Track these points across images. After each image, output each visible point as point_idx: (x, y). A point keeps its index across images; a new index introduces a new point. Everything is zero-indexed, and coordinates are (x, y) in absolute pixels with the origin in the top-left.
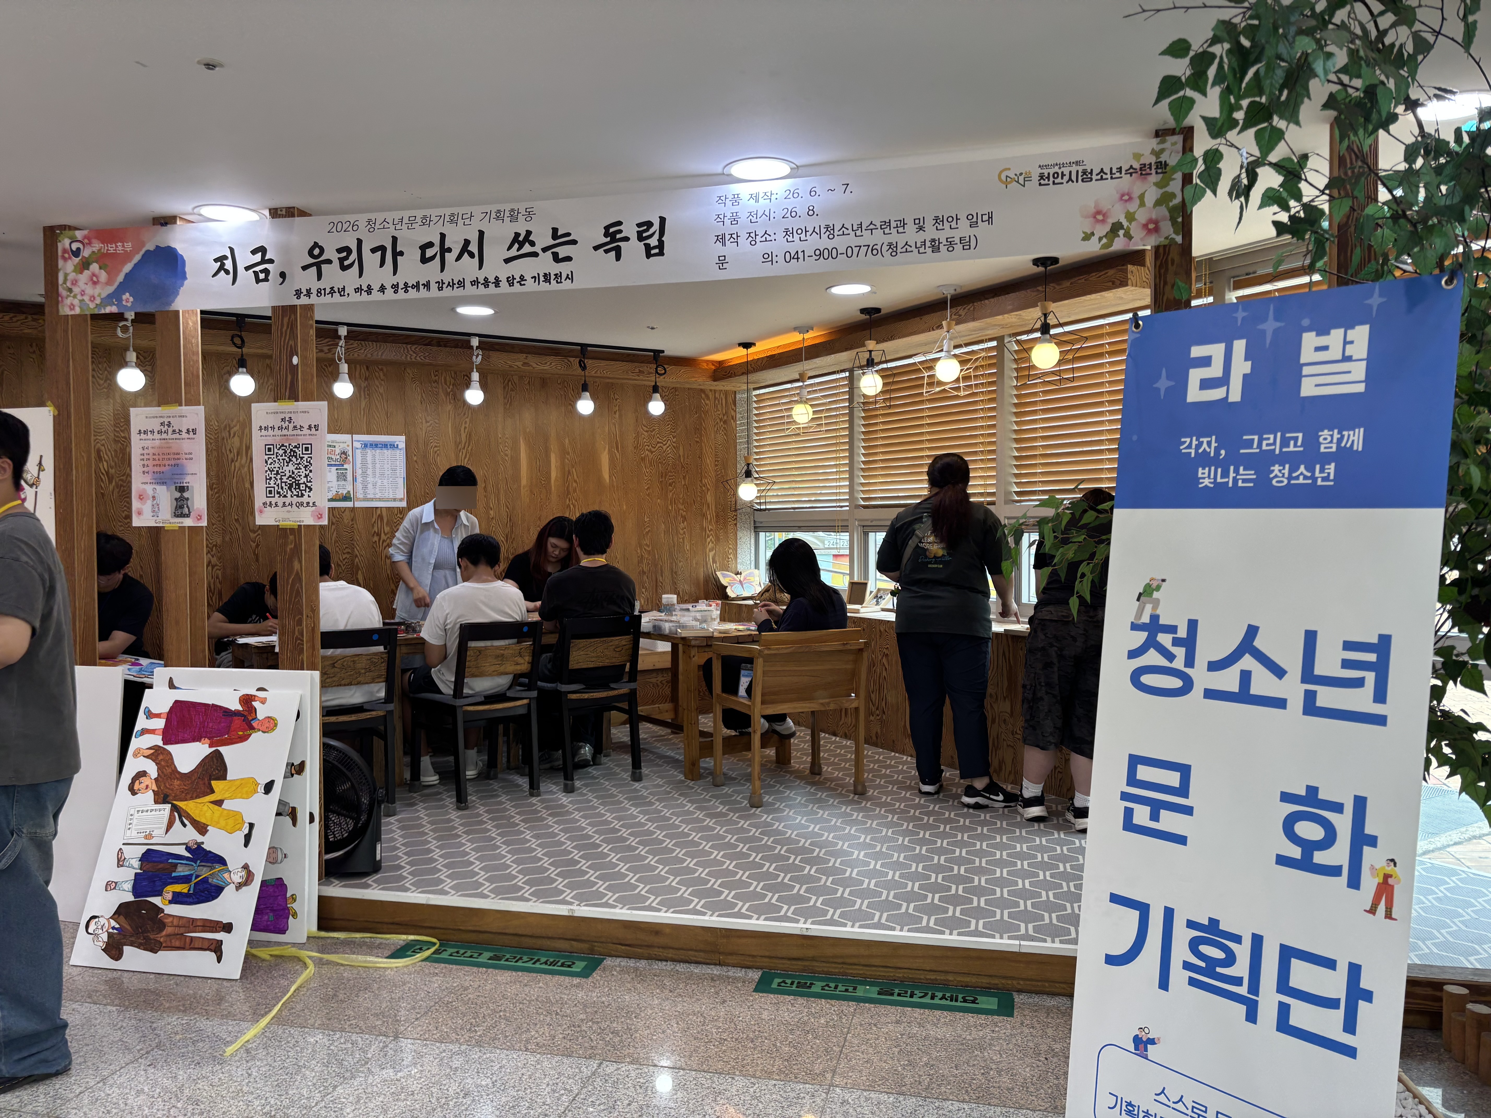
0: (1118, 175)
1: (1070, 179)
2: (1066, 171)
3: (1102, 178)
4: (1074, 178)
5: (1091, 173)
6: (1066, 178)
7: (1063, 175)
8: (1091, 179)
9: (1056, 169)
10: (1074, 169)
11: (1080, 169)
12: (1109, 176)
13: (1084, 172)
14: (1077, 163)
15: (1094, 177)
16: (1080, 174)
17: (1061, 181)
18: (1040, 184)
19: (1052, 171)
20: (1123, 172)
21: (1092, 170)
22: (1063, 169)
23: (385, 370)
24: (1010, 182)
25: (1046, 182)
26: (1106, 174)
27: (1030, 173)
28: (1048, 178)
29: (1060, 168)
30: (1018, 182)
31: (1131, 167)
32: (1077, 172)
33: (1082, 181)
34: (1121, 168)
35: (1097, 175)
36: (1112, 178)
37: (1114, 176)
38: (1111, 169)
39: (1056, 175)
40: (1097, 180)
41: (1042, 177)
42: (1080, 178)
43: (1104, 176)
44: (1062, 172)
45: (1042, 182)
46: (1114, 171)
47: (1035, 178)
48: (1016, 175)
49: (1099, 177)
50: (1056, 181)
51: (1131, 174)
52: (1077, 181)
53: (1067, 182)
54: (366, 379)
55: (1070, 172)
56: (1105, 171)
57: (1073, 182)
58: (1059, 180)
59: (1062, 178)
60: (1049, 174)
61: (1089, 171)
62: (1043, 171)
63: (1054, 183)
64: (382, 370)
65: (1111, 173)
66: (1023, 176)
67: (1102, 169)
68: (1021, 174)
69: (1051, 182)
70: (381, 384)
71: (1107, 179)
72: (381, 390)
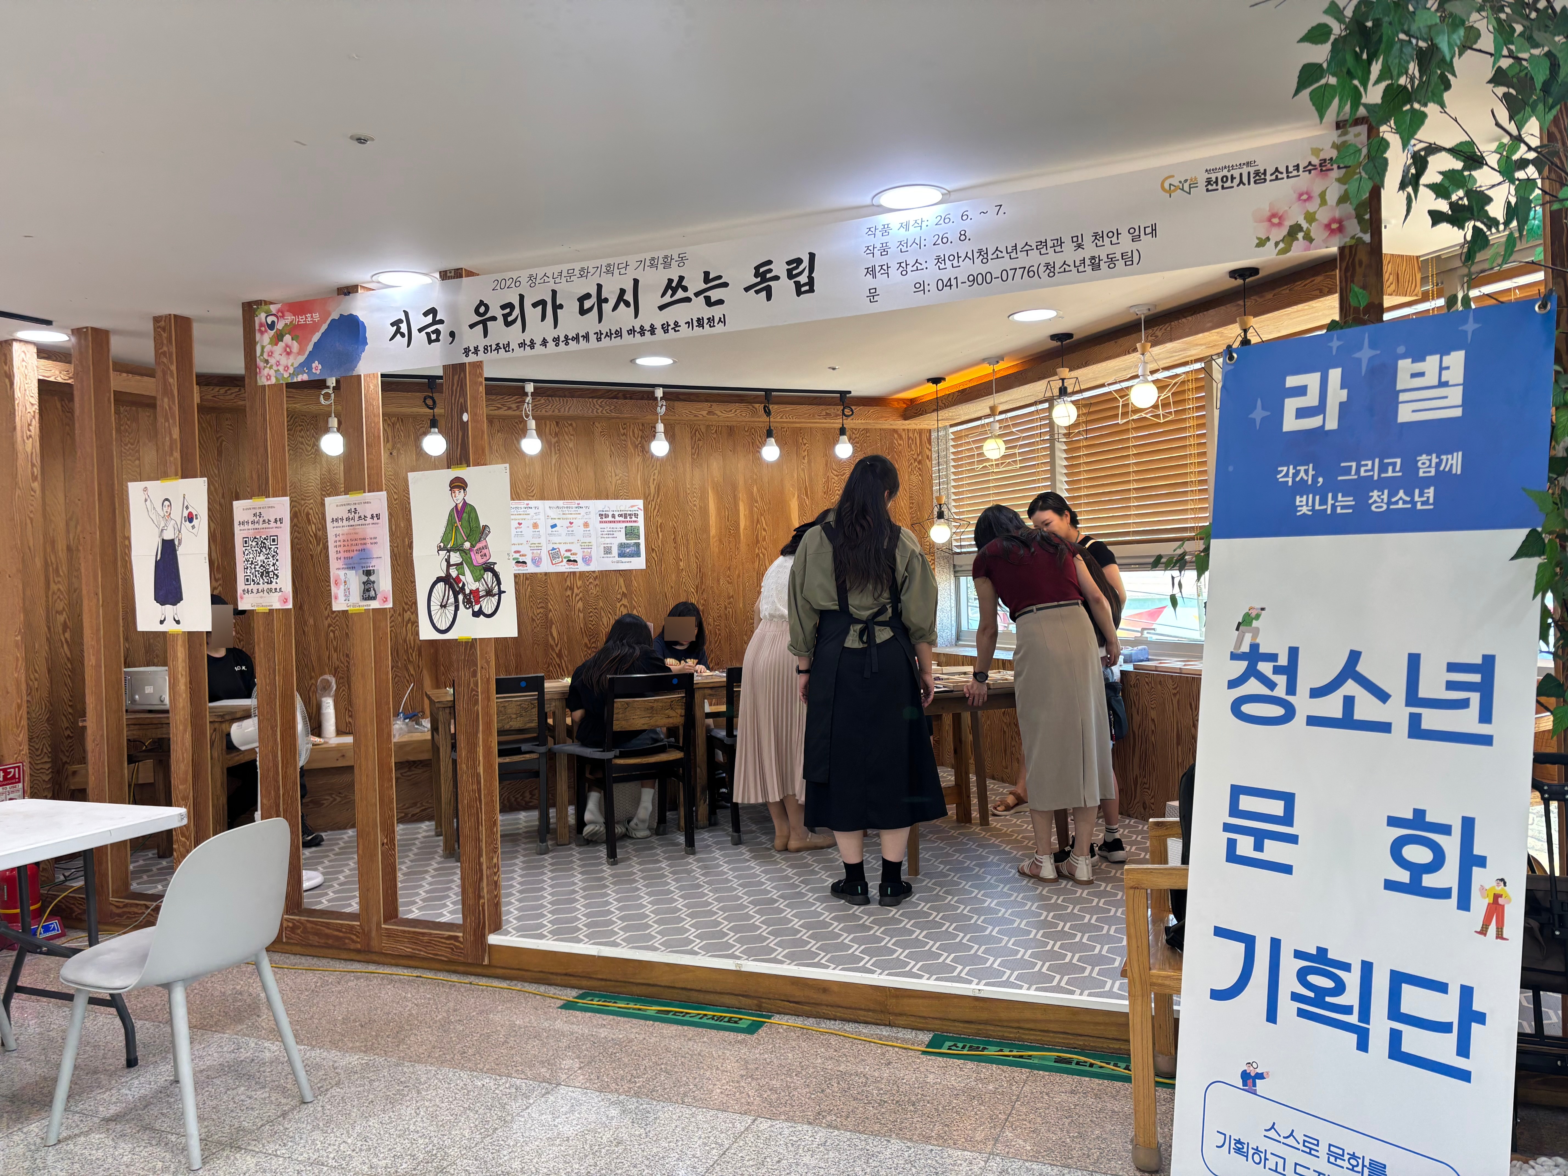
0: (1295, 173)
1: (1241, 182)
2: (1236, 173)
3: (1277, 179)
4: (1245, 180)
5: (1265, 173)
6: (1237, 181)
7: (1233, 178)
8: (1265, 180)
9: (1225, 172)
10: (1245, 170)
11: (1252, 170)
12: (1285, 175)
13: (1257, 173)
14: (1248, 164)
15: (1268, 177)
16: (1252, 176)
17: (1231, 185)
18: (1208, 190)
19: (1220, 175)
20: (1301, 169)
21: (1265, 170)
22: (1232, 172)
23: (574, 425)
24: (1174, 191)
25: (1214, 187)
26: (1282, 173)
27: (1196, 179)
28: (1216, 182)
29: (1229, 171)
30: (1183, 189)
31: (1310, 163)
32: (1249, 173)
33: (1255, 182)
34: (1298, 166)
35: (1272, 175)
36: (1288, 177)
37: (1290, 175)
38: (1287, 167)
39: (1225, 179)
40: (1271, 181)
41: (1209, 182)
42: (1252, 180)
43: (1280, 176)
44: (1232, 175)
45: (1210, 187)
46: (1290, 169)
47: (1202, 183)
48: (1180, 182)
49: (1274, 177)
50: (1226, 185)
51: (1310, 171)
52: (1249, 183)
53: (1238, 185)
54: (556, 435)
55: (1241, 174)
56: (1280, 169)
57: (1244, 184)
58: (1228, 184)
59: (1232, 182)
60: (1217, 178)
61: (1262, 171)
62: (1209, 176)
63: (1223, 187)
64: (571, 425)
65: (1287, 172)
66: (1188, 183)
67: (1277, 168)
68: (1186, 181)
69: (1219, 187)
70: (571, 440)
71: (1283, 178)
72: (571, 445)
